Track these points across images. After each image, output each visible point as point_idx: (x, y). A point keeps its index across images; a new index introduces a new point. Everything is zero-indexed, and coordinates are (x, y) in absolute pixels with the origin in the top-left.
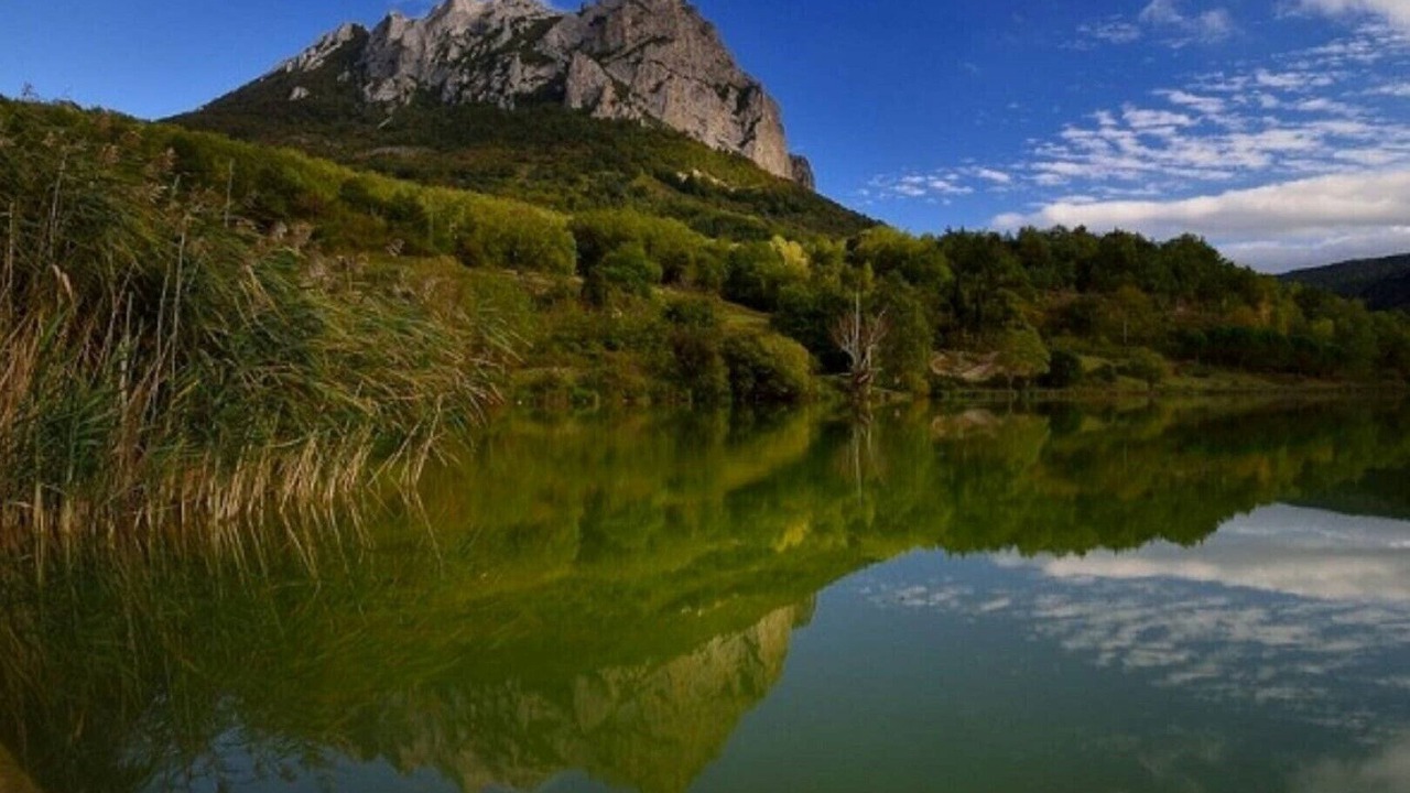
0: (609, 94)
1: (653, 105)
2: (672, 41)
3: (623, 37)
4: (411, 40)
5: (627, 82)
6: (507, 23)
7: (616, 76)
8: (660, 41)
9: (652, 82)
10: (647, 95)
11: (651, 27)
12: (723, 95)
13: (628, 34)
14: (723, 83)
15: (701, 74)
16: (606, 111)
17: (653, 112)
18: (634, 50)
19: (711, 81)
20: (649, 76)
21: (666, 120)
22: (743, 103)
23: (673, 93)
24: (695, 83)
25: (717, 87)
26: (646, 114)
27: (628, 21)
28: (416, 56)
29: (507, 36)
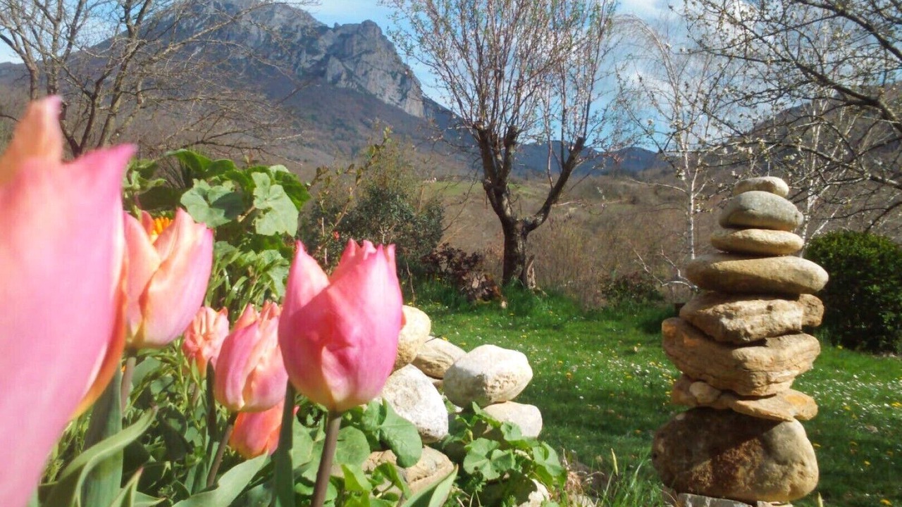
0: (344, 76)
1: (363, 81)
2: (374, 53)
3: (352, 50)
4: (254, 30)
5: (352, 69)
6: (299, 29)
7: (347, 66)
8: (368, 52)
9: (363, 71)
10: (360, 76)
11: (365, 46)
12: (394, 78)
13: (355, 48)
14: (396, 71)
15: (385, 67)
16: (342, 84)
17: (363, 84)
18: (356, 56)
19: (390, 71)
20: (362, 68)
21: (368, 88)
22: (403, 82)
23: (372, 77)
24: (382, 72)
25: (391, 73)
26: (360, 86)
27: (355, 43)
28: (256, 38)
29: (299, 35)
